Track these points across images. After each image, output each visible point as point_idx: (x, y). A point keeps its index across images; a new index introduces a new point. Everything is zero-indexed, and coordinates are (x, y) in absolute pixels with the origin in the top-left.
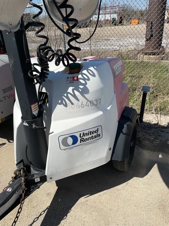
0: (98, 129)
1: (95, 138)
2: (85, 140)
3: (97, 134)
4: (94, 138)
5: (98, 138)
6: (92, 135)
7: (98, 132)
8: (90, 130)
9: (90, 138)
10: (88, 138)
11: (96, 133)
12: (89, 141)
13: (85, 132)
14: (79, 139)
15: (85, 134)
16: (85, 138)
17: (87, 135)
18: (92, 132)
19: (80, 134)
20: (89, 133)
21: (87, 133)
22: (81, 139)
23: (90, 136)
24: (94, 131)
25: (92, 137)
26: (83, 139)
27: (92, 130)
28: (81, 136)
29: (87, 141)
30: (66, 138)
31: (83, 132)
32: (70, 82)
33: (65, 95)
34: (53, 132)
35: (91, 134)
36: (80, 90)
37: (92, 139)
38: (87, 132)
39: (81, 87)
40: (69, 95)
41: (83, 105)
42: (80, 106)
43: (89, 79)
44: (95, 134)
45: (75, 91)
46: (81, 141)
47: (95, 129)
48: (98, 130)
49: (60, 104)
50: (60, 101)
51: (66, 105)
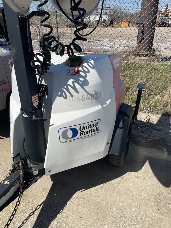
0: (97, 122)
1: (95, 131)
2: (84, 133)
3: (97, 127)
4: (93, 132)
5: (97, 131)
6: (92, 128)
7: (97, 126)
8: (90, 124)
9: (90, 131)
10: (88, 131)
11: (95, 126)
12: (89, 134)
13: (85, 125)
14: (79, 132)
15: (85, 127)
16: (84, 131)
17: (87, 129)
18: (92, 126)
19: (80, 127)
20: (88, 126)
21: (87, 127)
22: (81, 132)
23: (90, 129)
24: (94, 125)
25: (92, 130)
26: (83, 132)
27: (92, 124)
28: (81, 129)
29: (87, 135)
30: (66, 131)
31: (83, 125)
32: (71, 75)
33: (66, 87)
34: (53, 125)
35: (90, 128)
36: (81, 83)
37: (91, 132)
38: (87, 125)
39: (82, 79)
40: (69, 87)
41: (84, 98)
42: (81, 99)
43: (89, 72)
44: (95, 128)
45: (75, 83)
46: (81, 134)
47: (95, 123)
48: (97, 124)
49: (60, 96)
50: (60, 93)
51: (66, 98)
